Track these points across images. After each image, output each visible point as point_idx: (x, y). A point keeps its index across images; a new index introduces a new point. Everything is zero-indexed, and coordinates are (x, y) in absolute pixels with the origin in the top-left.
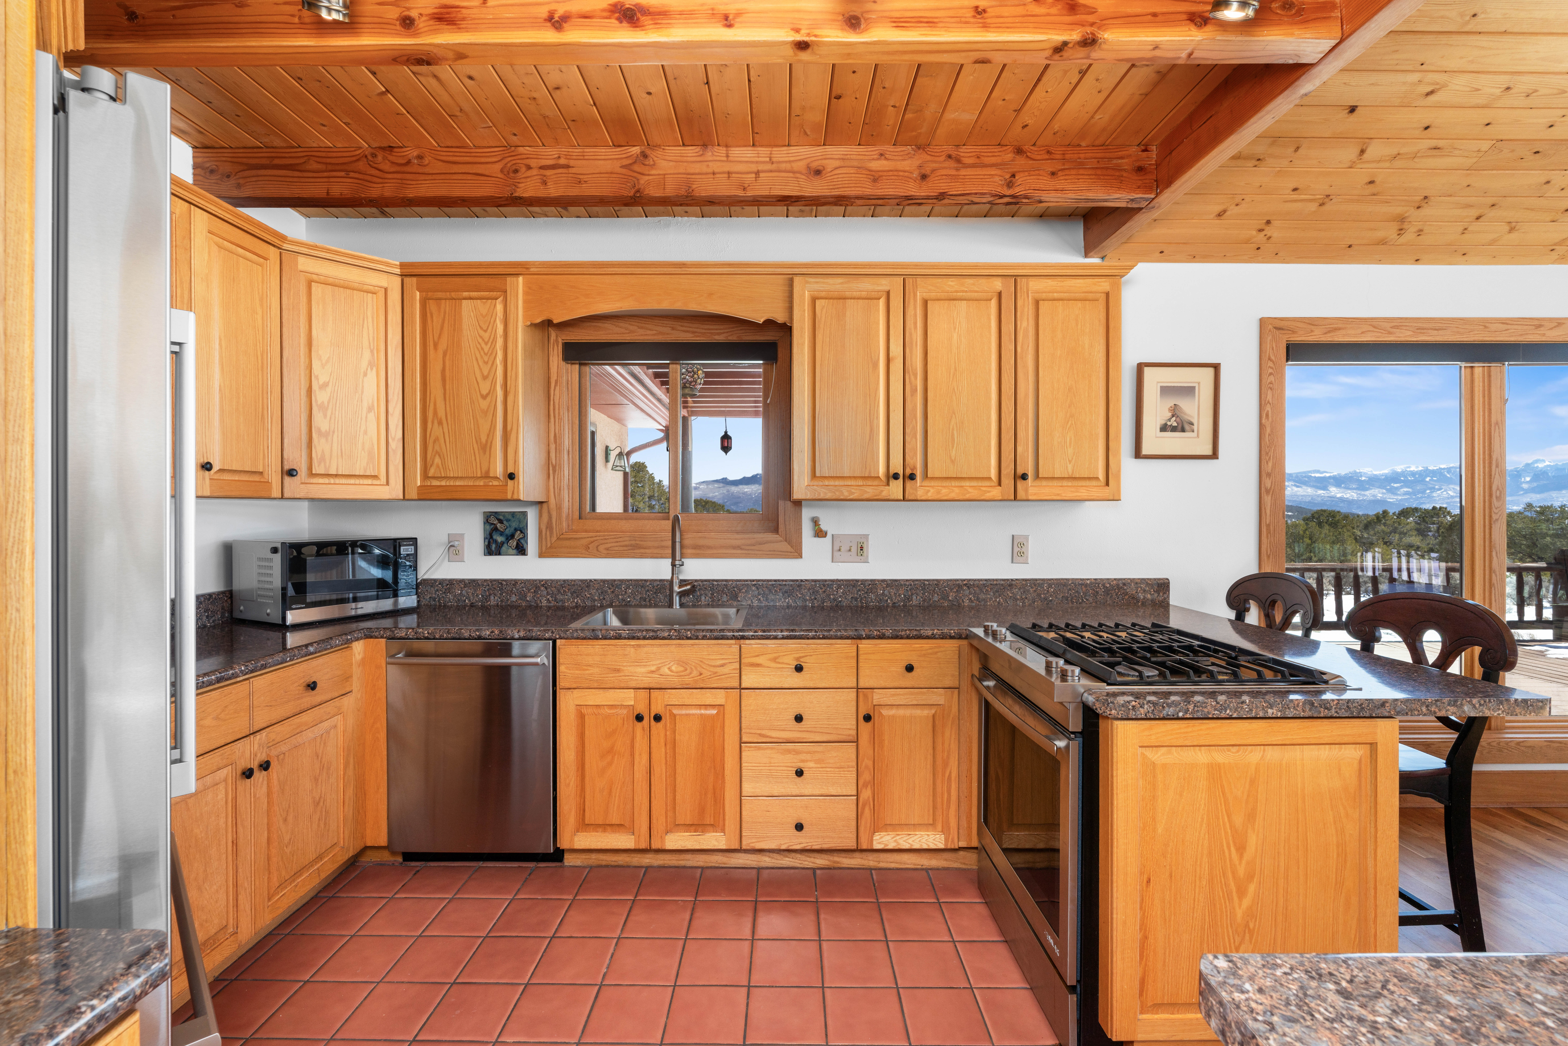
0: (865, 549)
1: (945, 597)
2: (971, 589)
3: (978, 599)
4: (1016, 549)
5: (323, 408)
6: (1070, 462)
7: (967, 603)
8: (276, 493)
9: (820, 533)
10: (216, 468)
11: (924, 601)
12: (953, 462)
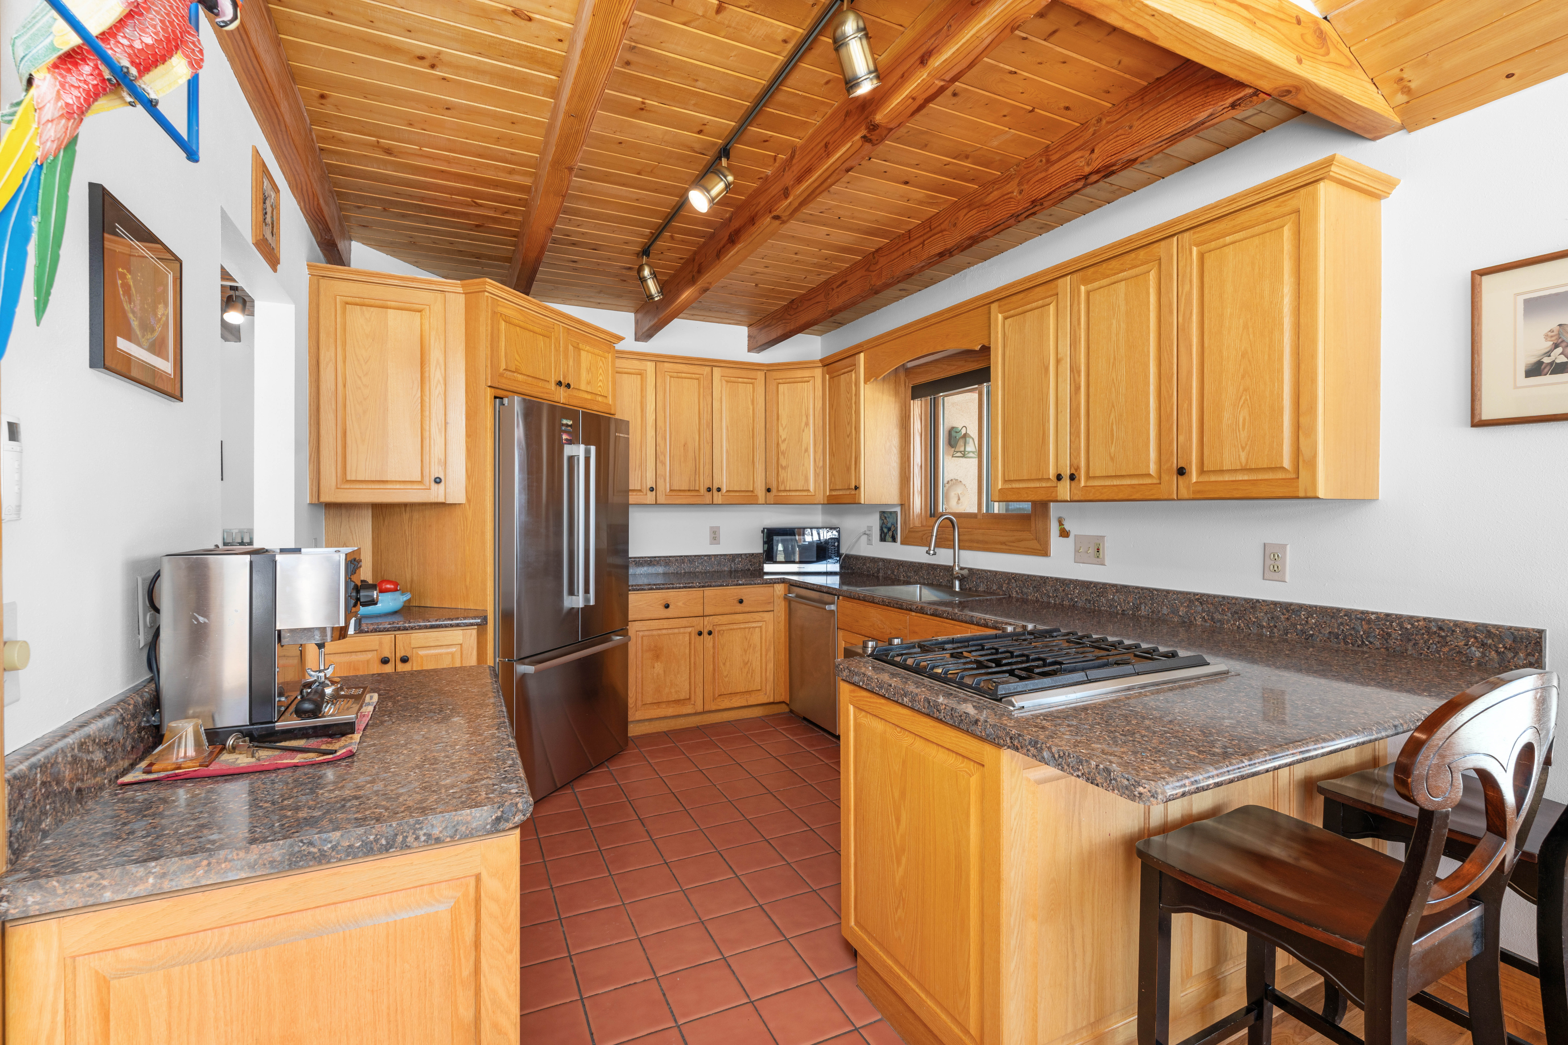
0: (1101, 551)
1: (1175, 611)
2: (1204, 606)
3: (1212, 619)
4: (1268, 562)
5: (783, 453)
6: (1243, 449)
7: (1199, 621)
8: (761, 500)
9: (1064, 533)
10: (724, 490)
11: (1153, 612)
12: (1112, 459)
